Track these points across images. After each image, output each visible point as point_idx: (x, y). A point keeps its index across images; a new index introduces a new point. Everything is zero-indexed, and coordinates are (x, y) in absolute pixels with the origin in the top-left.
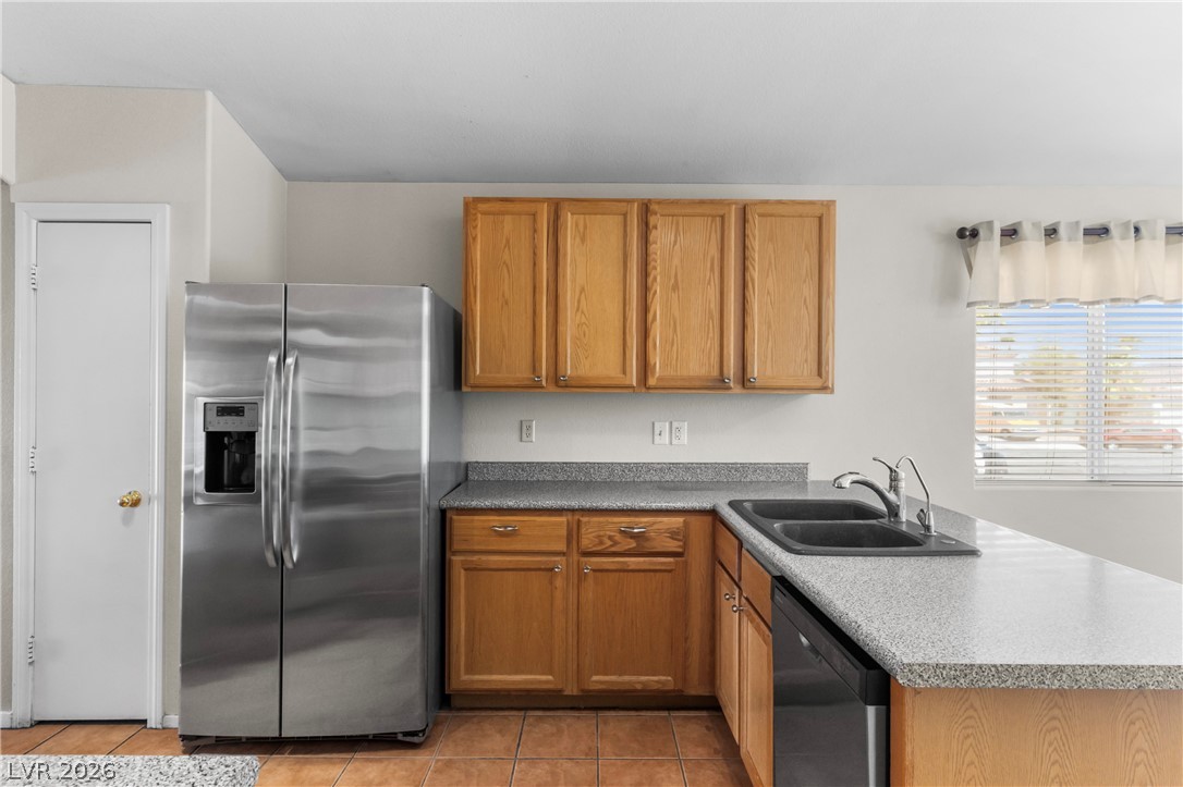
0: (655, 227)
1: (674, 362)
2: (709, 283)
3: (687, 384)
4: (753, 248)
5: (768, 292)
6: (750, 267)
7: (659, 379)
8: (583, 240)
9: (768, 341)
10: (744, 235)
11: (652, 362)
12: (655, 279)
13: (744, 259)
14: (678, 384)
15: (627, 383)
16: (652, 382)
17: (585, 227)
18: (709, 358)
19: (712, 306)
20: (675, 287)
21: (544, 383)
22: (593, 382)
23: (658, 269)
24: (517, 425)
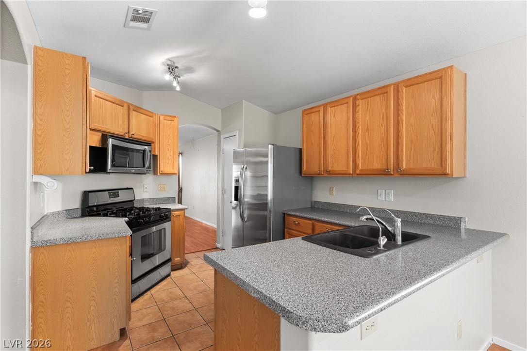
0: (359, 105)
1: (367, 163)
2: (382, 125)
3: (371, 172)
4: (402, 105)
5: (411, 125)
6: (401, 114)
7: (361, 170)
8: (334, 117)
9: (411, 150)
10: (398, 99)
11: (358, 163)
12: (359, 127)
13: (398, 110)
14: (368, 172)
15: (349, 172)
16: (358, 172)
17: (335, 112)
18: (382, 161)
19: (383, 135)
20: (367, 130)
21: (323, 173)
22: (337, 172)
23: (360, 123)
24: (329, 189)
